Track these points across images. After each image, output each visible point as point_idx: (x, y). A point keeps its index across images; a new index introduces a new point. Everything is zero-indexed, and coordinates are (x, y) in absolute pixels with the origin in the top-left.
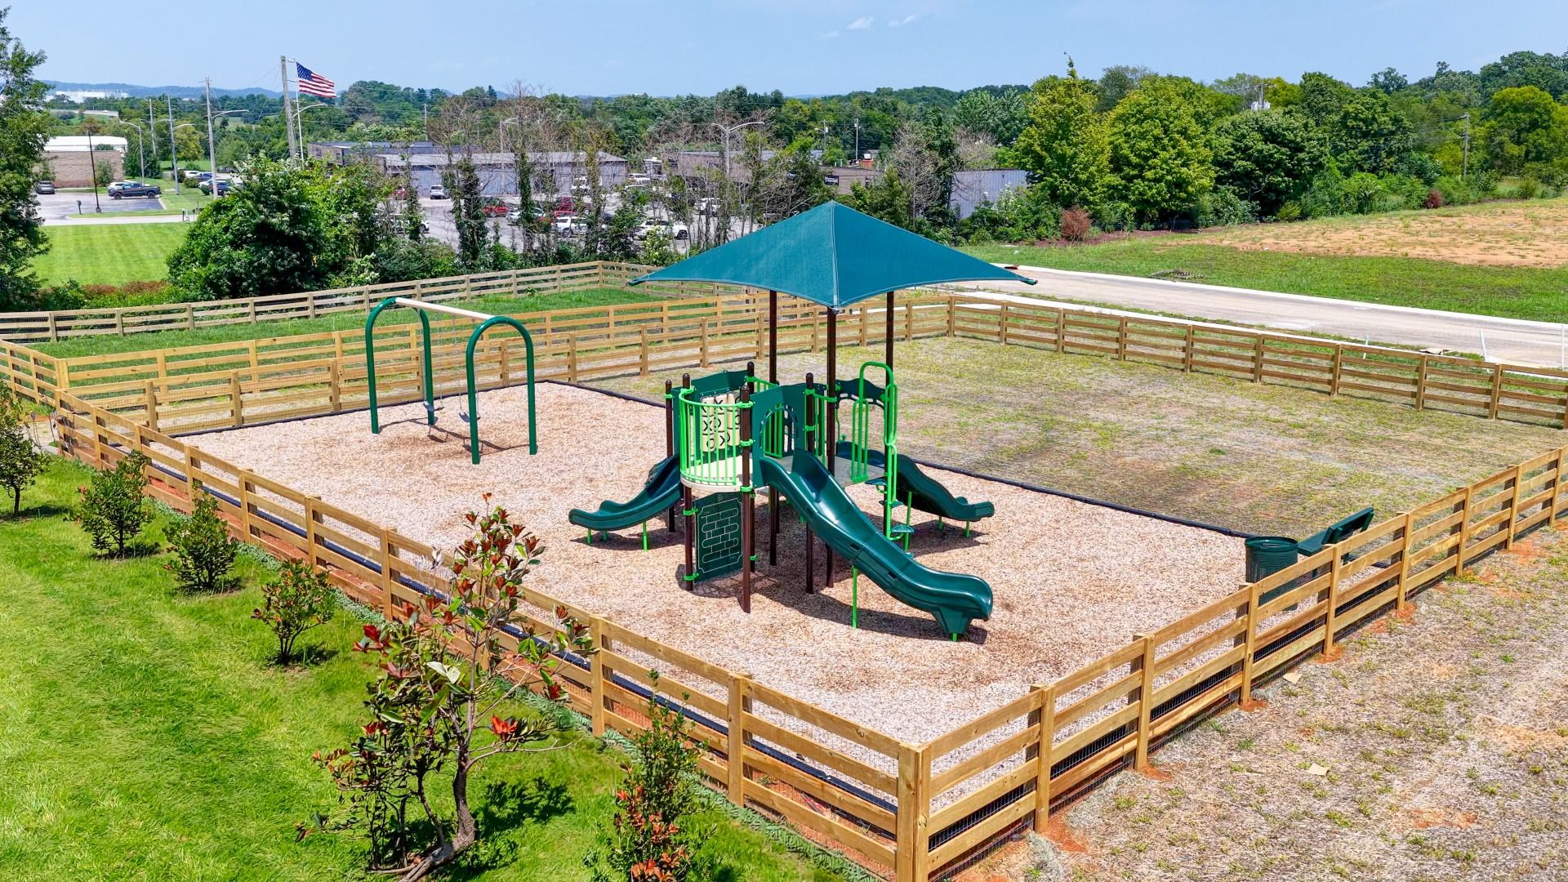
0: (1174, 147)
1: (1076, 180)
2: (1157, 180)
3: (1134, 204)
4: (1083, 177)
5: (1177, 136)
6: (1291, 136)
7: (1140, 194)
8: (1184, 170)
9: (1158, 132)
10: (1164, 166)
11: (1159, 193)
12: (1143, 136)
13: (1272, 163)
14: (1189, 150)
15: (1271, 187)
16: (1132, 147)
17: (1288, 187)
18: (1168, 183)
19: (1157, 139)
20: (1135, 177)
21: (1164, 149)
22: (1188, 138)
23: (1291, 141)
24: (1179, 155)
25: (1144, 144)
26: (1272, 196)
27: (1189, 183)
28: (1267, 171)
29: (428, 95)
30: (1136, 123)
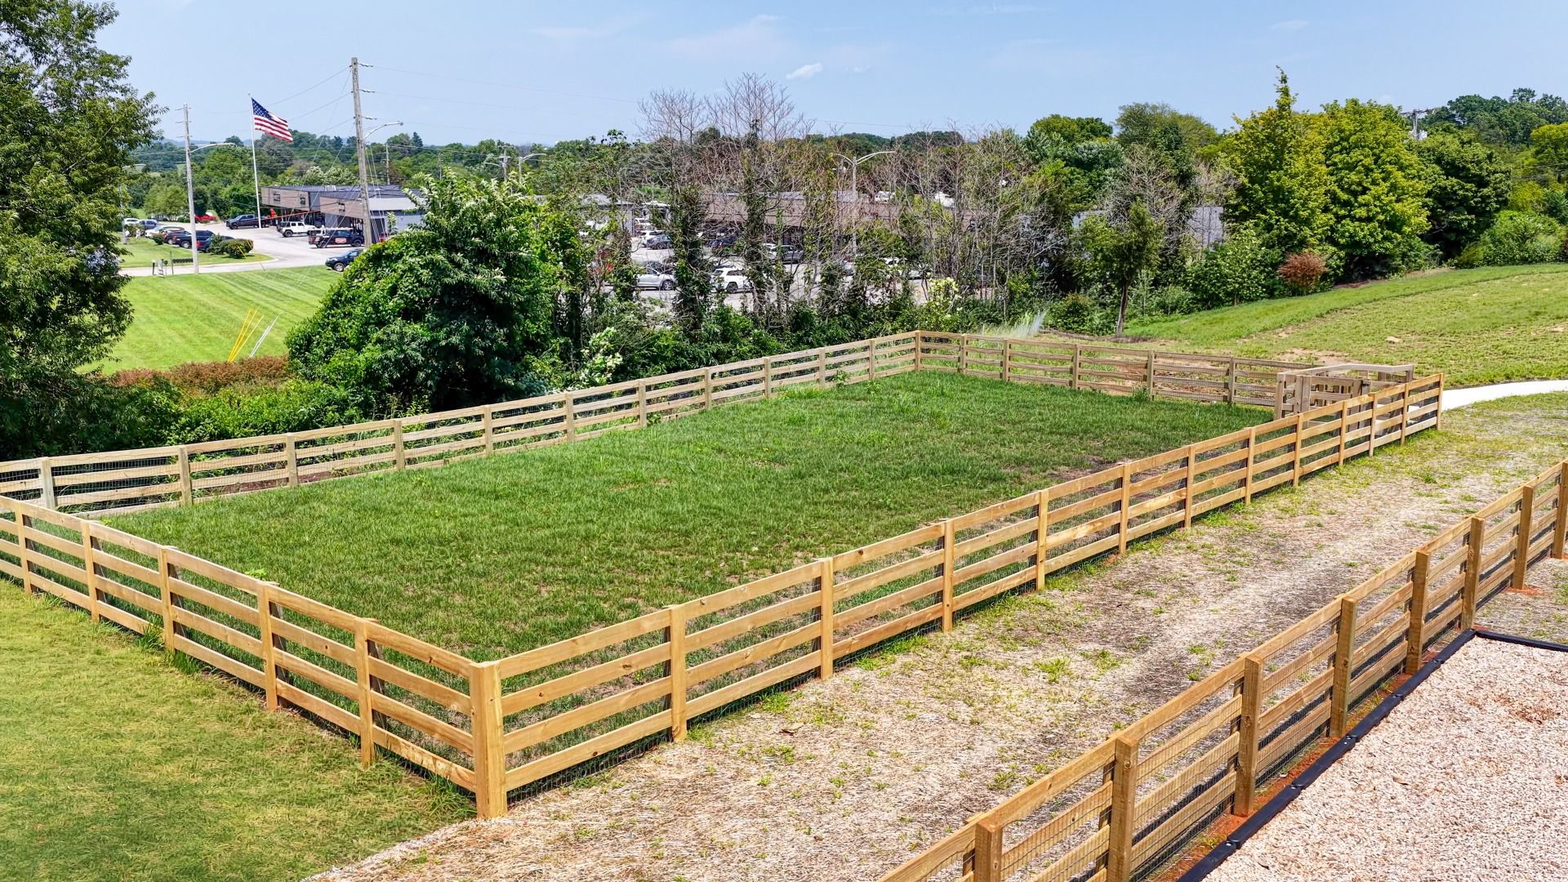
0: (1384, 180)
1: (1295, 218)
2: (1369, 220)
3: (1341, 247)
4: (1304, 214)
5: (1389, 167)
6: (1474, 170)
7: (1351, 236)
8: (1398, 206)
9: (1368, 161)
10: (1377, 203)
11: (1371, 234)
12: (1351, 167)
13: (1456, 200)
14: (1403, 182)
15: (1454, 228)
16: (1339, 182)
17: (1470, 225)
18: (1380, 222)
19: (1368, 170)
20: (1344, 217)
21: (1374, 183)
22: (1401, 168)
23: (1475, 175)
24: (1393, 188)
25: (1354, 177)
26: (1452, 237)
27: (1404, 223)
28: (1449, 208)
29: (345, 143)
30: (1341, 152)
